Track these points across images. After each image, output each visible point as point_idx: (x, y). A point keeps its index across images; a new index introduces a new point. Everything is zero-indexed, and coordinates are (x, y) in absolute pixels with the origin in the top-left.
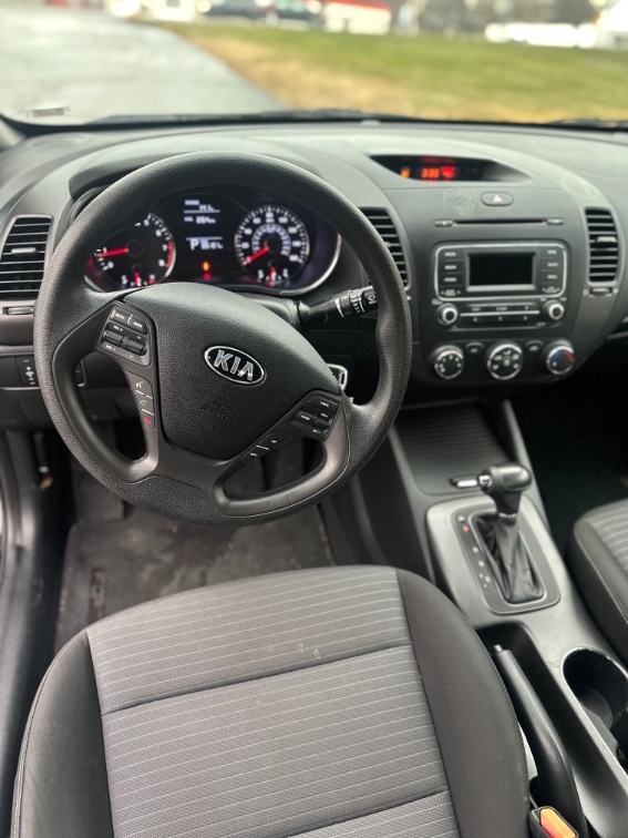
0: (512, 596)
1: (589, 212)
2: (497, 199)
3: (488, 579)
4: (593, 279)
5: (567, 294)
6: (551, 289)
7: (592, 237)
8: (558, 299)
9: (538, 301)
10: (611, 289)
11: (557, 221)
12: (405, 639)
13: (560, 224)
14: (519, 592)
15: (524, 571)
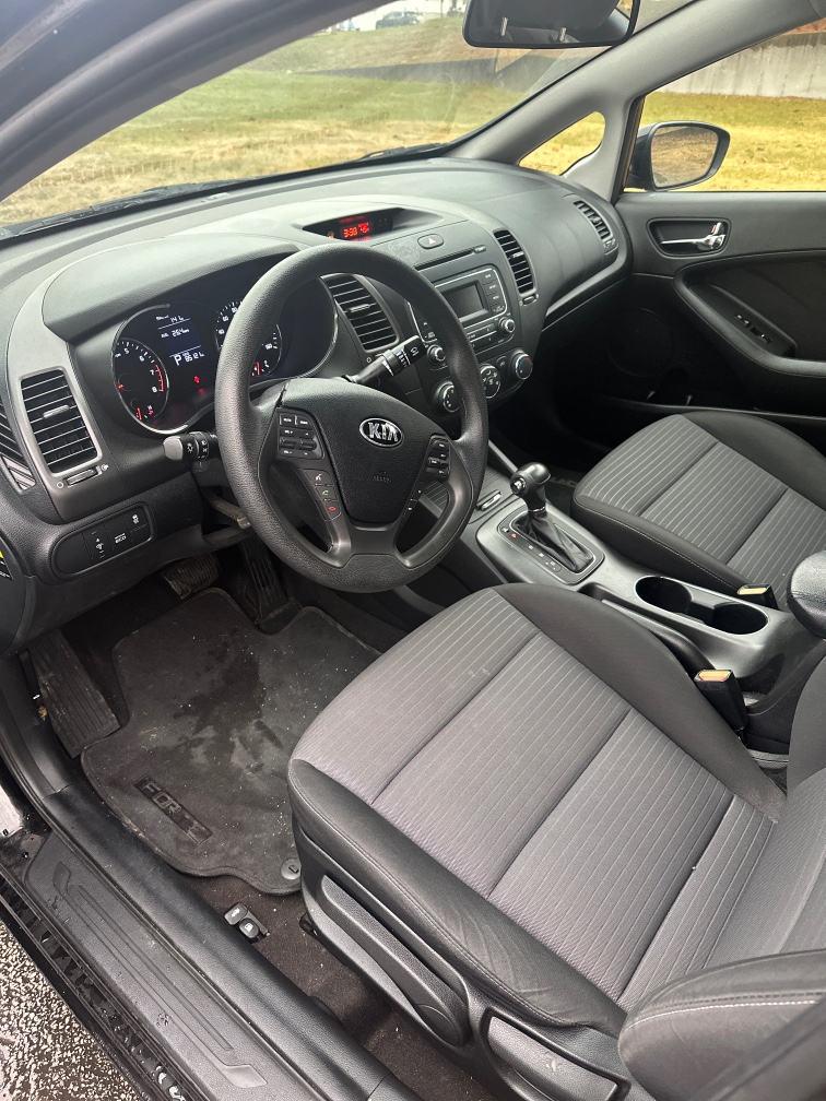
0: (577, 567)
1: (497, 234)
2: (432, 242)
3: (553, 564)
4: (522, 291)
5: (510, 309)
6: (499, 308)
7: (508, 255)
8: (505, 315)
9: (493, 321)
10: (534, 295)
11: (481, 249)
12: (535, 629)
13: (484, 250)
14: (579, 561)
15: (571, 546)
